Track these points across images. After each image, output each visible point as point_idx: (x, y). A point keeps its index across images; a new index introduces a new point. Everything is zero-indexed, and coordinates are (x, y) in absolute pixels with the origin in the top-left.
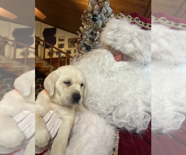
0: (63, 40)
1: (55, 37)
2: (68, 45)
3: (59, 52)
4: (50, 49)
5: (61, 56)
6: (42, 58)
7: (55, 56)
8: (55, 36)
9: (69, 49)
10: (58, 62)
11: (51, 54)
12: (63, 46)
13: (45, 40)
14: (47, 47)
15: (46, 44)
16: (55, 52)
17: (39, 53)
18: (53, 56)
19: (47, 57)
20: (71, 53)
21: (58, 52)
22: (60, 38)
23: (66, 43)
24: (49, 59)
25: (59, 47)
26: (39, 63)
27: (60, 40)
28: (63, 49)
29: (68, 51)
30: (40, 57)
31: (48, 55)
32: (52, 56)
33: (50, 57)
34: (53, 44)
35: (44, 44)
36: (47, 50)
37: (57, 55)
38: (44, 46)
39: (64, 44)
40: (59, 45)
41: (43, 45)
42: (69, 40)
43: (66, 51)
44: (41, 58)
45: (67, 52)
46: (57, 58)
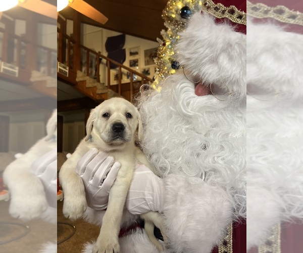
0: (136, 53)
1: (124, 50)
2: (145, 61)
3: (132, 73)
4: (117, 70)
5: (135, 79)
6: (107, 85)
7: (125, 80)
8: (124, 48)
9: (146, 67)
10: (129, 90)
11: (120, 77)
12: (137, 64)
13: (109, 56)
14: (112, 67)
15: (110, 62)
16: (125, 74)
17: (101, 78)
18: (122, 81)
19: (113, 82)
20: (149, 74)
21: (130, 74)
22: (133, 51)
23: (141, 58)
24: (117, 86)
25: (131, 66)
26: (102, 94)
27: (131, 54)
28: (137, 68)
29: (145, 70)
30: (103, 84)
31: (115, 80)
32: (120, 82)
33: (118, 83)
34: (122, 62)
35: (108, 62)
36: (113, 72)
37: (128, 78)
38: (109, 66)
39: (138, 60)
40: (130, 62)
41: (107, 64)
42: (146, 52)
43: (142, 70)
44: (105, 85)
45: (143, 72)
46: (129, 83)
